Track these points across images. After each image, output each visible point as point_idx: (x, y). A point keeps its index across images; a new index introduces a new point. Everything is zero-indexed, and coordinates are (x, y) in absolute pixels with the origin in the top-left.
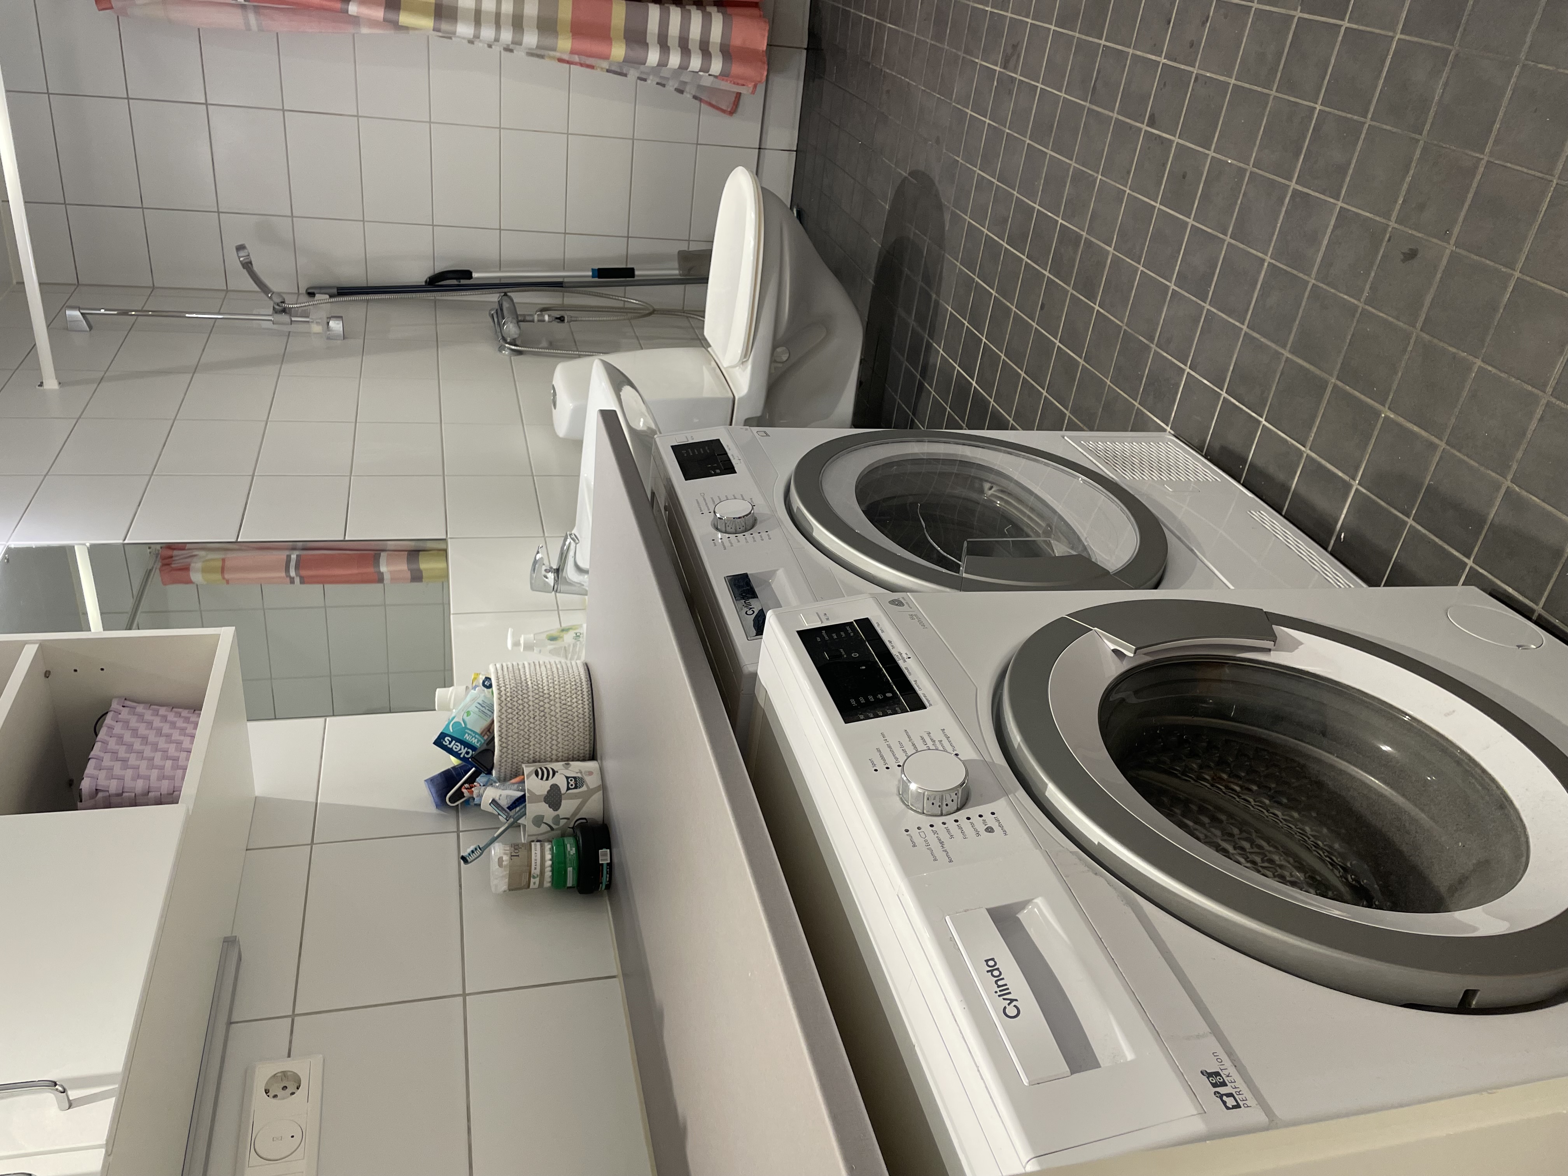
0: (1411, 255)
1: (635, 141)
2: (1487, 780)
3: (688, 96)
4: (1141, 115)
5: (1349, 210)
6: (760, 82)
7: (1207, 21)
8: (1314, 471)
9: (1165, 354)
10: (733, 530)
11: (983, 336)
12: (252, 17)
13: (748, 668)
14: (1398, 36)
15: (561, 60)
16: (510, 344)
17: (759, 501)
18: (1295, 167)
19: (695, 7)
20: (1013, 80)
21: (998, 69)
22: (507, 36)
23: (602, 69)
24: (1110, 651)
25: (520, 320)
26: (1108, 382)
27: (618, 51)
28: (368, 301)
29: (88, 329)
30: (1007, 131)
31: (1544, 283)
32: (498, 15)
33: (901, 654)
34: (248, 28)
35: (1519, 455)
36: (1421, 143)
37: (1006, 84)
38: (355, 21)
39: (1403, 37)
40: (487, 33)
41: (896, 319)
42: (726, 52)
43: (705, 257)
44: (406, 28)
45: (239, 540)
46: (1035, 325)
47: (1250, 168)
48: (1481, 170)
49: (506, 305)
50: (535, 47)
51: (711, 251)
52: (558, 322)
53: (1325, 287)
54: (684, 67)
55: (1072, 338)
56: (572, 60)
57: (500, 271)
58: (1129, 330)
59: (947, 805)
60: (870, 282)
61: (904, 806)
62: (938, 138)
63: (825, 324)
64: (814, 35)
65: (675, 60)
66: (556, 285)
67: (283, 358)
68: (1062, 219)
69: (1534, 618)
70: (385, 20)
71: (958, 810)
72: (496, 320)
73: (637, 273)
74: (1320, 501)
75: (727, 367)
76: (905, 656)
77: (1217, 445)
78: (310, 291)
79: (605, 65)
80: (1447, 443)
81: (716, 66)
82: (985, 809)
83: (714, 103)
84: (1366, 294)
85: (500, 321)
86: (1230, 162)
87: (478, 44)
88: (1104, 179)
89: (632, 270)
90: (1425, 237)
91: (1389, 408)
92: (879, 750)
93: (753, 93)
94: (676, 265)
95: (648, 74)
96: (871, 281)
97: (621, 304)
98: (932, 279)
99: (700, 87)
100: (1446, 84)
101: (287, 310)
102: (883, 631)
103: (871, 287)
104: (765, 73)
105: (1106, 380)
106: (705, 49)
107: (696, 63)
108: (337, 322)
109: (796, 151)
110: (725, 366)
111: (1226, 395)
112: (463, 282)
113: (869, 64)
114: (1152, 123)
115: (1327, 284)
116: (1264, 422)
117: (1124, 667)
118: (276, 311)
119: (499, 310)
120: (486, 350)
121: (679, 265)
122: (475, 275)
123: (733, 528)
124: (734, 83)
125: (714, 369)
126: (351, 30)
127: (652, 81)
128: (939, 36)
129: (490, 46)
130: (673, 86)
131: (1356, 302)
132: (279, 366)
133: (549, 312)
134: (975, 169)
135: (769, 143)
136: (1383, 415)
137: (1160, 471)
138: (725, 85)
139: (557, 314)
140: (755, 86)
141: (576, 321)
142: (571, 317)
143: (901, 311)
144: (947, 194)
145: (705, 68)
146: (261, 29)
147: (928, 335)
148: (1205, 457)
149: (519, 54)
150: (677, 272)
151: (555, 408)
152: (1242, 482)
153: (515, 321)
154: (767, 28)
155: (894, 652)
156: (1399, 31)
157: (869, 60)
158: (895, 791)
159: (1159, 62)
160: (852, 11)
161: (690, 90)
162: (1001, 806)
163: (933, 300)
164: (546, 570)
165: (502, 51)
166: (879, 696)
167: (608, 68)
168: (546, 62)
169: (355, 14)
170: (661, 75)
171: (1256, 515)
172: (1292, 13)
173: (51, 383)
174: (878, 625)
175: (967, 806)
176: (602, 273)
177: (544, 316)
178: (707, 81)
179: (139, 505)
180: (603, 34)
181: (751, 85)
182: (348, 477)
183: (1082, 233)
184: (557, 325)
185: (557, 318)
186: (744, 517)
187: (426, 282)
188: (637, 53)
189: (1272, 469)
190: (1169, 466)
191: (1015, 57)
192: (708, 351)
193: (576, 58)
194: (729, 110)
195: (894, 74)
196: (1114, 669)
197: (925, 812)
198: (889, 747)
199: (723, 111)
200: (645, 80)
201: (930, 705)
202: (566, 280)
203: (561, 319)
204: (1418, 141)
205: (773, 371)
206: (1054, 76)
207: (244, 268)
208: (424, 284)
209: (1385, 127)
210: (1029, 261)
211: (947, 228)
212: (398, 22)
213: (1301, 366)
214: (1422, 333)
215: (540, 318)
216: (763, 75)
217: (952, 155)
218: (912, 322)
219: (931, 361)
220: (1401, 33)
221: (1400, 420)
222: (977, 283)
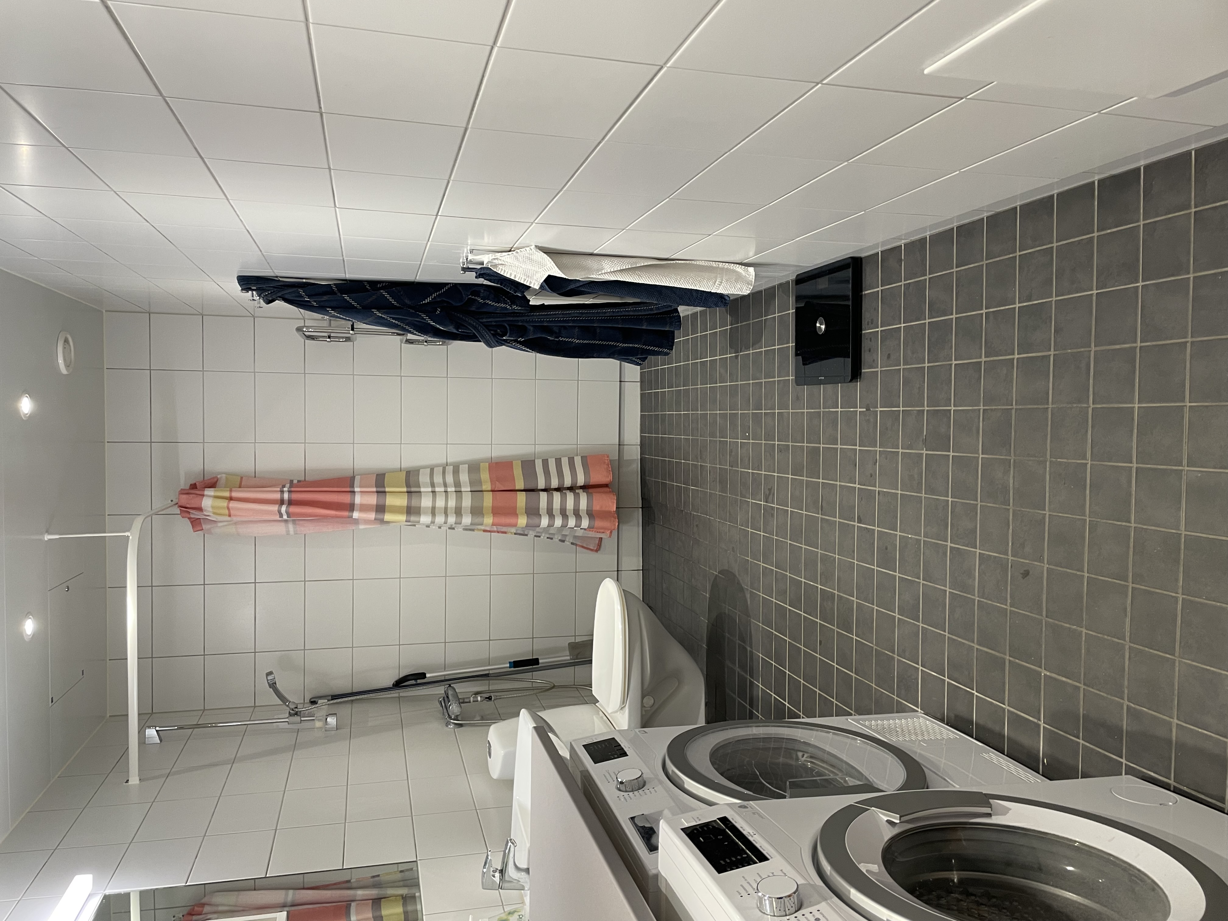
0: (1026, 574)
1: (535, 575)
2: (1143, 876)
3: (567, 543)
4: (852, 518)
5: (984, 554)
6: (614, 529)
7: (877, 462)
8: (1015, 720)
9: (904, 660)
10: (631, 790)
11: (786, 670)
12: (291, 526)
13: (653, 872)
14: (981, 456)
15: (485, 531)
16: (454, 720)
17: (646, 771)
18: (947, 534)
19: (569, 491)
20: (773, 508)
21: (762, 503)
22: (452, 520)
23: (511, 533)
24: (885, 822)
25: (461, 702)
26: (874, 686)
27: (522, 521)
28: (352, 701)
29: (159, 742)
30: (775, 538)
31: (1102, 576)
32: (446, 509)
33: (749, 833)
34: (288, 533)
35: (1126, 683)
36: (1011, 511)
37: (769, 512)
38: (356, 522)
39: (984, 456)
40: (440, 519)
41: (726, 669)
42: (591, 514)
43: (589, 644)
44: (388, 522)
45: (267, 876)
46: (818, 656)
47: (922, 538)
48: (1047, 520)
49: (450, 693)
50: (469, 524)
51: (592, 640)
52: (487, 701)
53: (985, 601)
54: (564, 526)
55: (844, 661)
56: (492, 530)
57: (445, 670)
58: (878, 649)
59: (789, 910)
60: (703, 647)
61: (761, 914)
62: (733, 548)
63: (677, 676)
64: (645, 499)
65: (558, 522)
66: (485, 676)
67: (294, 747)
68: (820, 585)
69: (1172, 789)
70: (375, 519)
71: (796, 912)
72: (443, 704)
73: (540, 661)
74: (1025, 740)
75: (611, 713)
76: (752, 834)
77: (952, 715)
78: (312, 700)
79: (513, 530)
80: (1084, 684)
81: (585, 523)
82: (813, 909)
83: (585, 546)
84: (1009, 601)
85: (447, 705)
86: (910, 536)
87: (433, 527)
88: (840, 557)
89: (537, 660)
90: (1031, 562)
91: (1045, 669)
92: (742, 886)
93: (610, 536)
94: (568, 653)
95: (542, 533)
96: (705, 646)
97: (529, 685)
98: (745, 637)
99: (575, 537)
100: (1014, 477)
101: (299, 714)
102: (736, 822)
103: (705, 650)
104: (617, 524)
105: (871, 684)
106: (577, 514)
107: (572, 522)
108: (333, 718)
109: (642, 570)
110: (609, 712)
111: (948, 680)
112: (419, 681)
113: (683, 511)
114: (860, 521)
115: (986, 599)
116: (976, 693)
117: (896, 831)
118: (290, 715)
119: (446, 699)
120: (436, 726)
121: (570, 653)
122: (428, 675)
123: (631, 788)
124: (597, 532)
125: (602, 717)
126: (354, 527)
127: (544, 536)
128: (724, 490)
129: (440, 528)
130: (557, 539)
131: (1005, 607)
132: (291, 753)
133: (481, 695)
134: (760, 563)
135: (623, 567)
136: (1043, 674)
137: (916, 734)
138: (591, 534)
139: (487, 695)
140: (611, 532)
141: (500, 698)
142: (497, 696)
143: (728, 663)
144: (745, 581)
145: (578, 525)
146: (295, 534)
147: (750, 676)
148: (947, 724)
149: (459, 529)
150: (568, 658)
151: (490, 758)
152: (974, 737)
153: (457, 702)
154: (615, 498)
155: (745, 833)
156: (981, 454)
157: (682, 509)
158: (755, 906)
159: (856, 487)
160: (667, 482)
161: (569, 540)
162: (823, 906)
163: (748, 651)
164: (493, 871)
165: (448, 529)
166: (739, 857)
167: (515, 532)
168: (476, 532)
169: (357, 518)
170: (550, 532)
171: (986, 756)
172: (922, 452)
173: (134, 780)
174: (733, 819)
175: (802, 908)
176: (516, 664)
177: (477, 698)
178: (580, 533)
179: (196, 858)
180: (513, 512)
181: (608, 532)
182: (344, 824)
183: (834, 592)
184: (487, 703)
185: (486, 698)
186: (637, 779)
187: (393, 685)
188: (535, 521)
189: (990, 725)
190: (922, 731)
191: (771, 496)
192: (596, 706)
193: (495, 528)
194: (595, 549)
195: (699, 514)
196: (888, 833)
197: (775, 914)
198: (748, 883)
199: (592, 550)
200: (540, 537)
201: (772, 858)
202: (491, 672)
203: (490, 698)
204: (1009, 509)
205: (644, 713)
206: (797, 502)
207: (270, 688)
208: (392, 686)
209: (989, 505)
210: (806, 615)
211: (749, 603)
212: (383, 519)
213: (987, 652)
214: (1046, 619)
215: (475, 699)
216: (615, 525)
217: (744, 557)
218: (737, 669)
219: (755, 693)
220: (982, 454)
221: (1054, 675)
222: (775, 634)
